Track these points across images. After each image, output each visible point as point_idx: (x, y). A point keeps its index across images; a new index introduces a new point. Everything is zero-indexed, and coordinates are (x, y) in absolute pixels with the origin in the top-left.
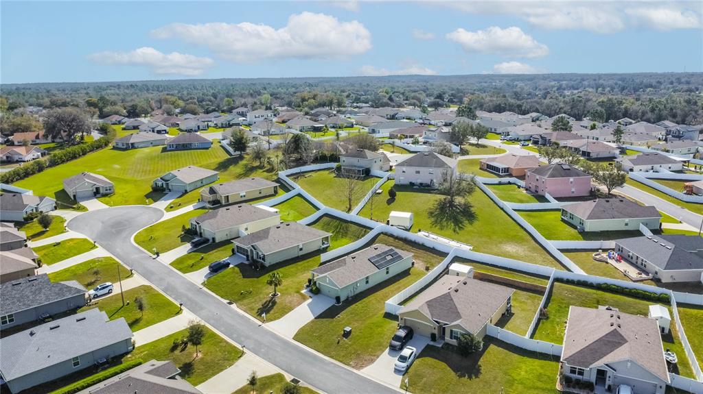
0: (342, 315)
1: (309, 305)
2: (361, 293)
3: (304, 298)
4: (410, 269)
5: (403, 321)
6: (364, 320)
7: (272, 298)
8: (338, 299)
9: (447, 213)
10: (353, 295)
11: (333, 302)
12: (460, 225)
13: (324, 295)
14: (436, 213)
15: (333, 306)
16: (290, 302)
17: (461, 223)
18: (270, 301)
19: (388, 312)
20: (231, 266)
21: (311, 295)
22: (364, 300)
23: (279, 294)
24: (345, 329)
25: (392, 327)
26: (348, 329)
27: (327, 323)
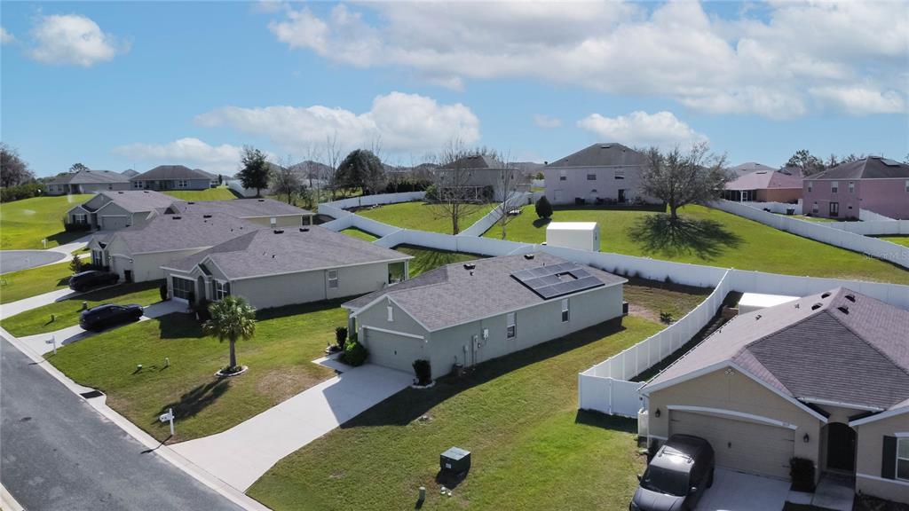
0: (438, 415)
1: (326, 392)
2: (493, 361)
3: (318, 375)
4: (619, 319)
5: (665, 418)
6: (514, 431)
7: (221, 378)
8: (422, 368)
9: (672, 234)
10: (469, 363)
11: (406, 381)
12: (710, 250)
13: (382, 366)
14: (646, 234)
15: (408, 390)
16: (271, 387)
17: (710, 246)
18: (209, 387)
19: (587, 407)
20: (143, 318)
21: (340, 367)
22: (505, 377)
23: (245, 368)
24: (447, 454)
25: (619, 448)
26: (457, 453)
27: (383, 439)
